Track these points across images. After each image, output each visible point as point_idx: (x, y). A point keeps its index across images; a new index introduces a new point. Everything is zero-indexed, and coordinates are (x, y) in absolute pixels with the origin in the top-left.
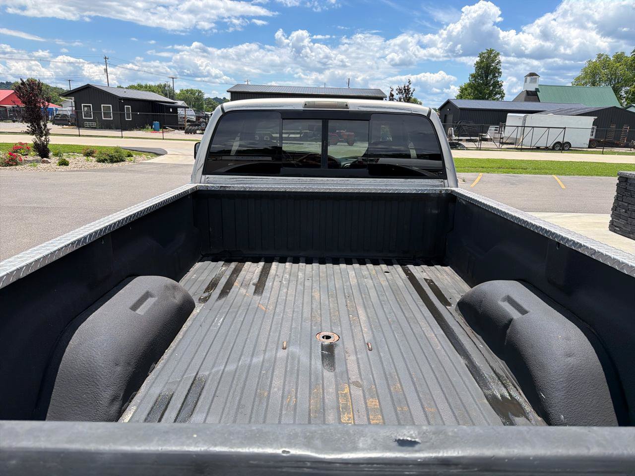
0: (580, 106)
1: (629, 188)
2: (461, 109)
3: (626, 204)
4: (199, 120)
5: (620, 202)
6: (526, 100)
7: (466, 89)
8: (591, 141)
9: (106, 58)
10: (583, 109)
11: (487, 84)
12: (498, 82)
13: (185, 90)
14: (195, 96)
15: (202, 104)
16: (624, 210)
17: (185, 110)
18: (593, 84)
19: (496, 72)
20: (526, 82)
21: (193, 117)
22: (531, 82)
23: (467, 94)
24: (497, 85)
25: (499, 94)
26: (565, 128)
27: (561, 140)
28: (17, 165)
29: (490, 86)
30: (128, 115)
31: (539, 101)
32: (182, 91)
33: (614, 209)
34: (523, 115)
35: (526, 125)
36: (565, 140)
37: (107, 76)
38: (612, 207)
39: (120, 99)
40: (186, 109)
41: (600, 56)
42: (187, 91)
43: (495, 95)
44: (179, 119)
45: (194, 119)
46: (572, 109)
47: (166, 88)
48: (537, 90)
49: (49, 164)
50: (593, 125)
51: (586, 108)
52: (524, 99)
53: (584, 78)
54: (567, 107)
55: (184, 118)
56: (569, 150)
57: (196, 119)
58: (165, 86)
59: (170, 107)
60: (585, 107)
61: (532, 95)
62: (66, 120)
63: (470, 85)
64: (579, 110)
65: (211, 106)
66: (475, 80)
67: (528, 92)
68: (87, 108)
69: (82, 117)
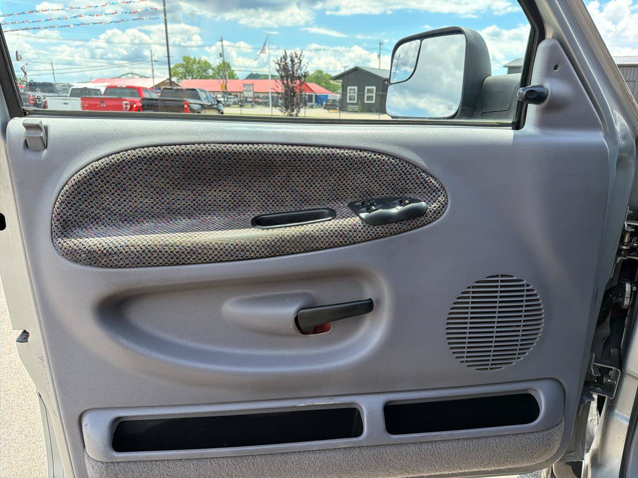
9: (380, 44)
39: (384, 81)
68: (353, 91)
69: (346, 100)
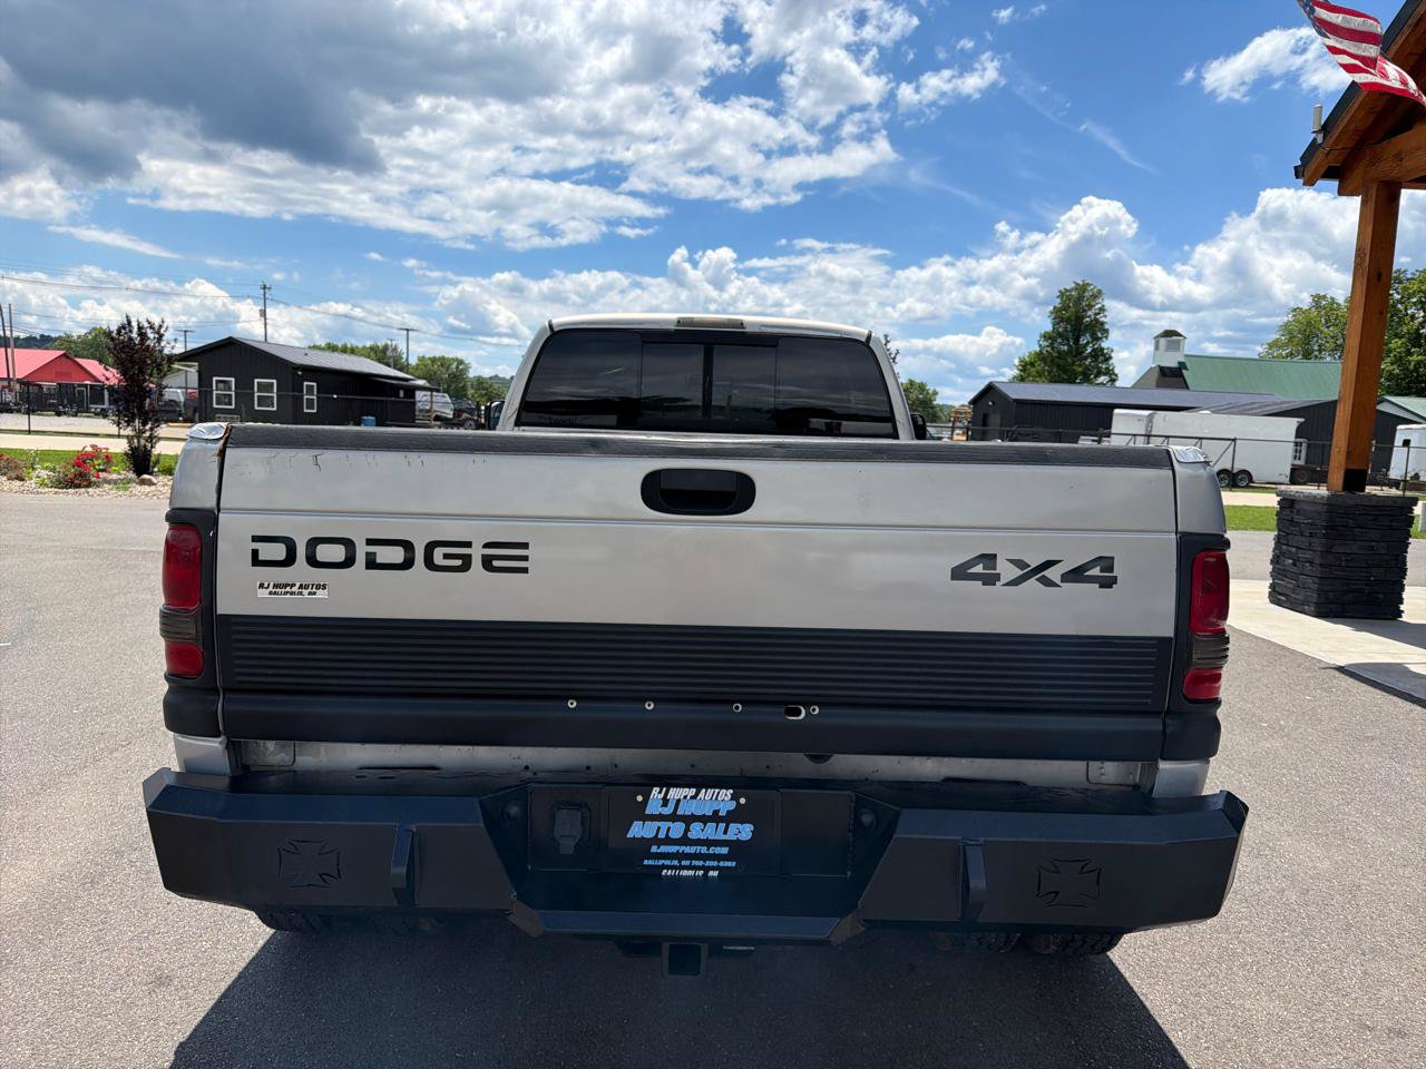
0: (1270, 399)
1: (1297, 518)
2: (1018, 402)
3: (1294, 550)
4: (459, 416)
5: (1284, 547)
6: (1159, 386)
7: (1032, 364)
8: (1294, 470)
9: (265, 288)
10: (1277, 404)
11: (1078, 352)
12: (1102, 349)
13: (430, 359)
14: (450, 372)
15: (464, 388)
16: (1291, 561)
17: (432, 396)
18: (1307, 355)
19: (1098, 329)
20: (1157, 348)
21: (448, 411)
22: (1168, 348)
23: (1035, 373)
24: (1102, 356)
25: (1105, 374)
26: (1234, 440)
27: (1228, 467)
28: (88, 486)
29: (1086, 358)
30: (310, 402)
31: (1187, 388)
32: (422, 359)
33: (1275, 561)
34: (1146, 413)
35: (1153, 433)
36: (1238, 466)
37: (266, 324)
38: (1271, 557)
39: (294, 368)
40: (435, 393)
41: (1317, 299)
42: (434, 360)
43: (1097, 376)
44: (417, 413)
45: (449, 413)
46: (1253, 403)
47: (389, 353)
48: (1182, 366)
49: (153, 488)
50: (1297, 437)
51: (1282, 403)
52: (1154, 384)
53: (1286, 345)
54: (1244, 399)
55: (428, 411)
56: (1247, 487)
57: (454, 414)
58: (386, 348)
59: (401, 387)
60: (1284, 399)
61: (1171, 376)
62: (174, 411)
63: (1040, 355)
64: (1269, 405)
65: (484, 392)
66: (1051, 345)
67: (1162, 369)
68: (224, 386)
69: (212, 404)
